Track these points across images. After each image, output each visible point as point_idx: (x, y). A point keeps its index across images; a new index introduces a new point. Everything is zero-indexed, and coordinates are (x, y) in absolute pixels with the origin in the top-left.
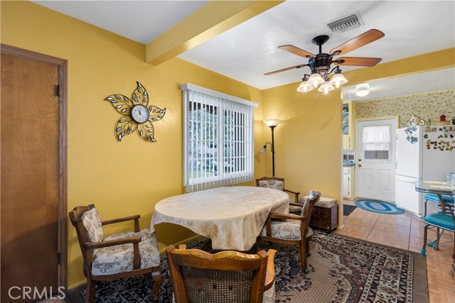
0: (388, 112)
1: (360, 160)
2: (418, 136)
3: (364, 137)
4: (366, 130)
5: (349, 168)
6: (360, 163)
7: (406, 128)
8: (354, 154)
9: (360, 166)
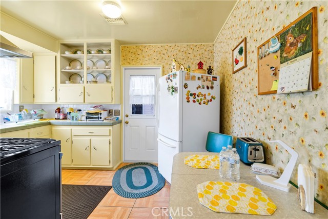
0: (153, 60)
1: (127, 116)
2: (178, 85)
3: (131, 88)
4: (133, 79)
5: (110, 128)
6: (127, 119)
7: (167, 76)
8: (120, 109)
9: (127, 123)
